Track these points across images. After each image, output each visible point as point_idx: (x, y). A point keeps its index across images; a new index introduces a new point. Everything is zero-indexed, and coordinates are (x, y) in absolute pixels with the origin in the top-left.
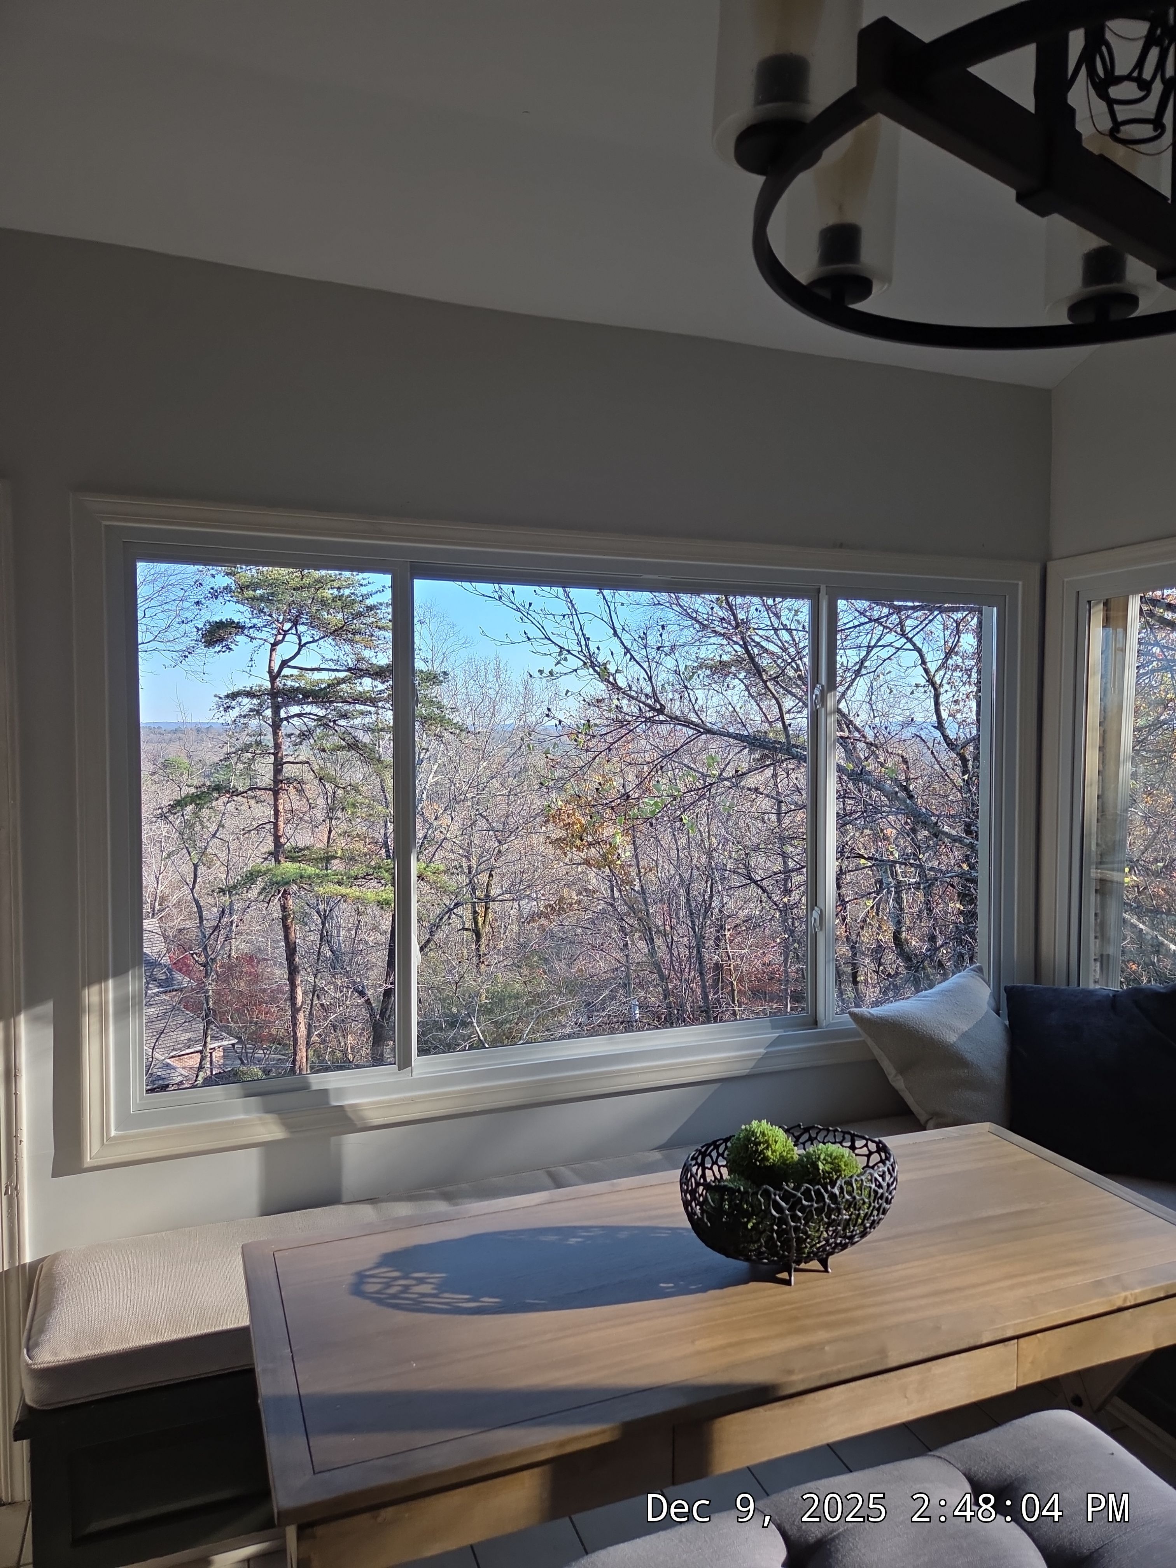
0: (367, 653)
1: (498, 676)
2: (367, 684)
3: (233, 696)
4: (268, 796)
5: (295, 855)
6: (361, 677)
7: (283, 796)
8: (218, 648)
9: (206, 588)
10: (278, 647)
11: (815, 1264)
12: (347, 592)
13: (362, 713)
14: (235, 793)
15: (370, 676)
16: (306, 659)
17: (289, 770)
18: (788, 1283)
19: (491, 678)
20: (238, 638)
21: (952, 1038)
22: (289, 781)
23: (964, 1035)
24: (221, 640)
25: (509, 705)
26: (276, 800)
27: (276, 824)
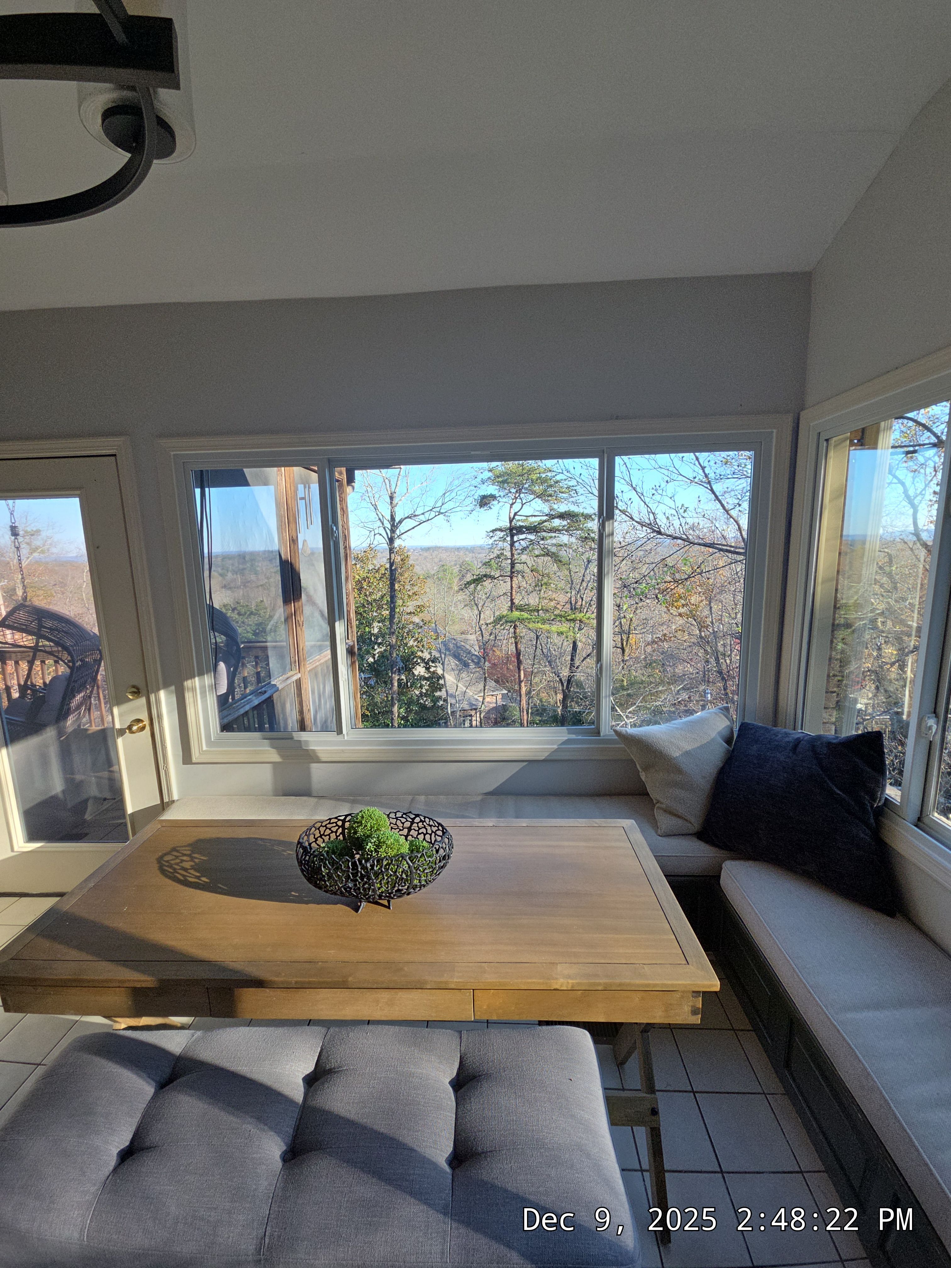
0: (555, 507)
2: (557, 522)
3: (493, 531)
4: (508, 579)
5: (521, 609)
6: (553, 518)
7: (515, 579)
8: (485, 508)
9: (479, 480)
10: (514, 506)
12: (544, 476)
13: (551, 537)
14: (493, 578)
15: (557, 517)
16: (527, 511)
17: (518, 567)
20: (494, 502)
21: (675, 753)
22: (518, 572)
24: (486, 504)
26: (511, 581)
27: (511, 594)
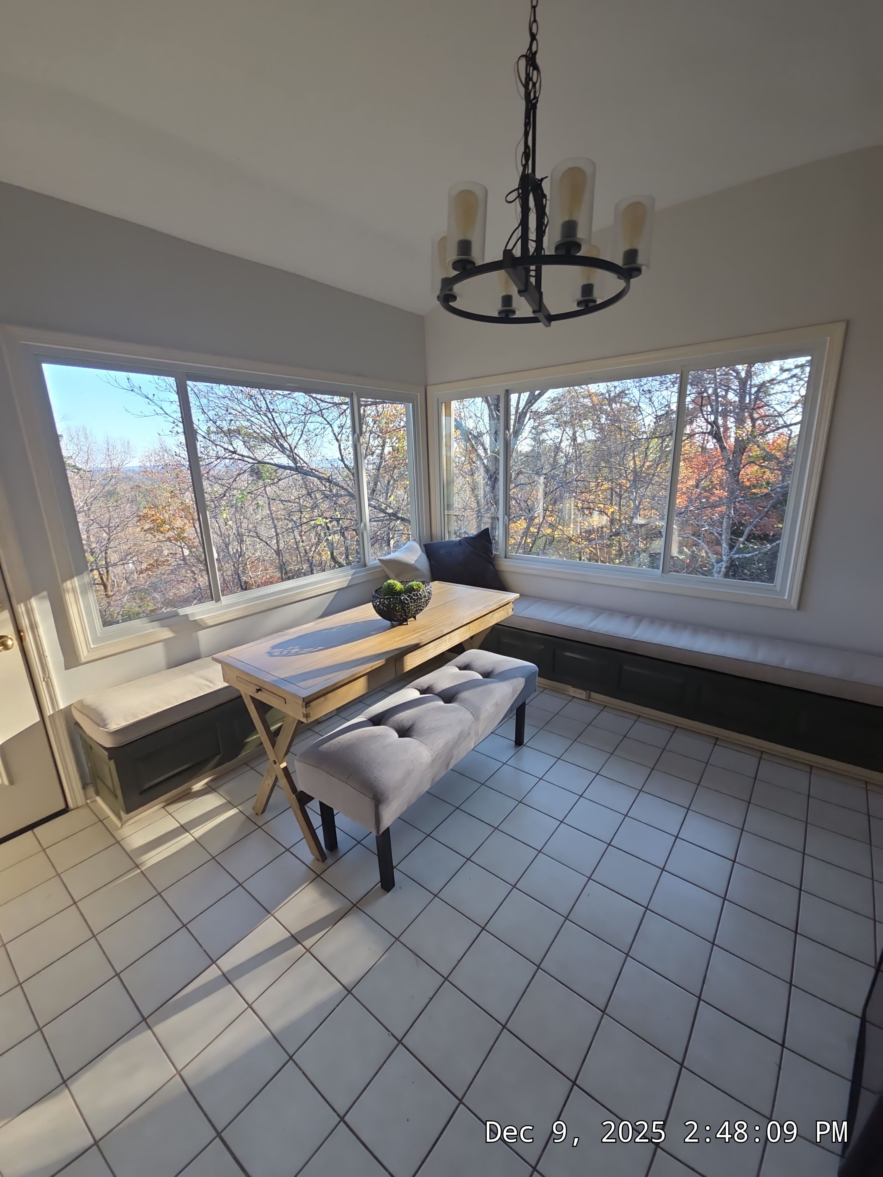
1: (86, 438)
11: (412, 619)
18: (407, 624)
19: (82, 439)
21: (413, 562)
23: (416, 561)
25: (102, 455)
